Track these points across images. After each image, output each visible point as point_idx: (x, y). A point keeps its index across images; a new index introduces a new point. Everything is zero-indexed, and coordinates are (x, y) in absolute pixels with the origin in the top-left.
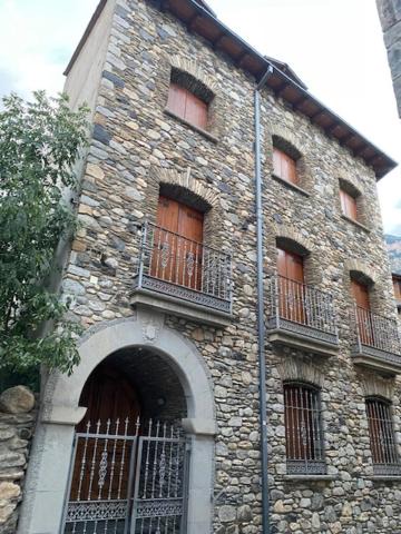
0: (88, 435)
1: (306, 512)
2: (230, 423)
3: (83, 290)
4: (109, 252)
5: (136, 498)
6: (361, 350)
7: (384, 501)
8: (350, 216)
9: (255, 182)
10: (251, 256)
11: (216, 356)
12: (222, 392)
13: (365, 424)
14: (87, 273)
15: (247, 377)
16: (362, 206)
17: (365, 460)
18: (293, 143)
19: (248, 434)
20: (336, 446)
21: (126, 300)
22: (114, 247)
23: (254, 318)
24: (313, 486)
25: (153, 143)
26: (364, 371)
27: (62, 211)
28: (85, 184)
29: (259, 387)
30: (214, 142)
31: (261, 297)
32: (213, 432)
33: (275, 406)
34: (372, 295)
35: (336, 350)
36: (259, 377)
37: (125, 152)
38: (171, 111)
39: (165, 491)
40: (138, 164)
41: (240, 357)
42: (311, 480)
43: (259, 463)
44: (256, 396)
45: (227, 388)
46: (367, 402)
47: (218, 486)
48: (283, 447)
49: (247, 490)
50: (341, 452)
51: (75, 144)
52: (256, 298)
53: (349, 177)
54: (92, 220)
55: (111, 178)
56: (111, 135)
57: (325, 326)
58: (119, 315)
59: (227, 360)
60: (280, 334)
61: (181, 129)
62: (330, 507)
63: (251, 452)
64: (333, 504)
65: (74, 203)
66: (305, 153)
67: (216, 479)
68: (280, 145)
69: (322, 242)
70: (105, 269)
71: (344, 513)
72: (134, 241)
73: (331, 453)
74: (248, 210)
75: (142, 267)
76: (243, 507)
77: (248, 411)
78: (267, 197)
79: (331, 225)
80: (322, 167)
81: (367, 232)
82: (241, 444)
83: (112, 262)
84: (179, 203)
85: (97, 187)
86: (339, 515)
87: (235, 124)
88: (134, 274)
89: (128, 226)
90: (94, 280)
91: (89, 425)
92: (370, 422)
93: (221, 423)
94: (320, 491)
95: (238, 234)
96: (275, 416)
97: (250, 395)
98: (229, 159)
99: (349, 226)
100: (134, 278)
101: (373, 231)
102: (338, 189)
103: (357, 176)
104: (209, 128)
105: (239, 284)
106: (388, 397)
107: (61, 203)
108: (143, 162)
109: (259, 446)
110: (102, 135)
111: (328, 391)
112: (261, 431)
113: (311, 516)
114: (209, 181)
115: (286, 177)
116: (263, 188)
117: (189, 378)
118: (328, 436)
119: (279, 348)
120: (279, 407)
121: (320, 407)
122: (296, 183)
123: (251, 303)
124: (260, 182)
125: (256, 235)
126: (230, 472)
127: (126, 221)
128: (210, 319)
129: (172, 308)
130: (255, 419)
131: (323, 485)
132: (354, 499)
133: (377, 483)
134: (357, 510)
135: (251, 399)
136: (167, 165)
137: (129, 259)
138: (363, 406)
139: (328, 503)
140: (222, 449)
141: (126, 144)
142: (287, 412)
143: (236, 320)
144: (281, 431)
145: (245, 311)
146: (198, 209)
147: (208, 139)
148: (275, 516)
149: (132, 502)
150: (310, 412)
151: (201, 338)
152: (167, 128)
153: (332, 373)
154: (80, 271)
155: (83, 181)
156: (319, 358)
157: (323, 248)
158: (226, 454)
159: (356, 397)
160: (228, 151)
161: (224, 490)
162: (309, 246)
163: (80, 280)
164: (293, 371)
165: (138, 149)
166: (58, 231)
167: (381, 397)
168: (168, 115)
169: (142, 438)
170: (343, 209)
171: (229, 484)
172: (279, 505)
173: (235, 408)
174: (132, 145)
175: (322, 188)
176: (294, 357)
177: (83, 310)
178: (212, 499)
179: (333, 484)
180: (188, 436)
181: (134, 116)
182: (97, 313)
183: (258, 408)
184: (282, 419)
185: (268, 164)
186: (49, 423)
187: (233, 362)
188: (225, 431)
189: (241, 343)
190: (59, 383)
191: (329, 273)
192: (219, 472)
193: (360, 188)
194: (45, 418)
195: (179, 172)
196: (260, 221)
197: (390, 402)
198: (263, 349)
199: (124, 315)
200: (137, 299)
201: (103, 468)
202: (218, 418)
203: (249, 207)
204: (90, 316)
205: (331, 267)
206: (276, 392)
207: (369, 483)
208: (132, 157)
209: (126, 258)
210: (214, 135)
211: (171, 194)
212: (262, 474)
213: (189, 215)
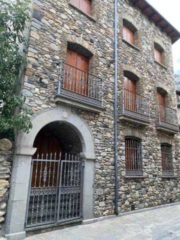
0: (38, 160)
1: (133, 191)
2: (101, 154)
3: (32, 95)
4: (43, 76)
5: (60, 186)
6: (160, 123)
7: (166, 186)
8: (158, 61)
9: (114, 43)
10: (112, 80)
11: (95, 126)
12: (98, 141)
13: (160, 155)
14: (34, 86)
15: (109, 135)
16: (164, 56)
17: (159, 169)
18: (133, 23)
19: (109, 159)
20: (147, 164)
21: (53, 100)
22: (46, 74)
23: (113, 109)
24: (136, 180)
25: (63, 21)
26: (161, 132)
27: (20, 55)
28: (30, 42)
29: (114, 139)
30: (94, 21)
31: (116, 99)
32: (94, 158)
33: (121, 148)
34: (166, 99)
35: (149, 123)
36: (114, 135)
37: (50, 25)
38: (72, 4)
39: (73, 183)
40: (56, 32)
41: (106, 126)
42: (136, 178)
43: (114, 171)
44: (113, 143)
45: (100, 139)
46: (161, 146)
47: (96, 180)
48: (124, 165)
49: (109, 182)
50: (149, 166)
51: (24, 20)
52: (114, 100)
53: (159, 42)
54: (35, 60)
55: (43, 39)
56: (42, 16)
57: (145, 112)
58: (50, 107)
59: (100, 128)
60: (124, 116)
61: (78, 14)
62: (144, 188)
63: (110, 167)
64: (145, 187)
65: (25, 51)
66: (138, 29)
67: (95, 178)
68: (127, 24)
69: (145, 74)
70: (42, 84)
71: (149, 191)
72: (55, 71)
73: (145, 167)
74: (111, 57)
75: (60, 84)
76: (106, 189)
77: (109, 149)
78: (120, 50)
79: (149, 66)
80: (146, 36)
81: (166, 69)
82: (106, 163)
83: (45, 81)
84: (77, 52)
85: (37, 44)
86: (147, 192)
87: (105, 13)
88: (56, 88)
89: (53, 64)
90: (37, 90)
91: (38, 156)
92: (162, 154)
93: (97, 154)
94: (140, 182)
95: (106, 69)
96: (121, 151)
97: (110, 143)
98: (101, 30)
99: (158, 66)
100: (56, 89)
101: (169, 69)
102: (153, 48)
103: (163, 41)
104: (92, 14)
105: (106, 93)
106: (170, 144)
107: (19, 51)
108: (59, 31)
109: (114, 164)
110: (38, 16)
111: (145, 141)
112: (115, 158)
113: (135, 192)
114: (92, 41)
115: (129, 41)
116: (118, 46)
117: (83, 135)
118: (144, 160)
119: (123, 122)
120: (123, 148)
121: (141, 148)
122: (134, 44)
123: (111, 102)
124: (116, 43)
125: (114, 69)
126: (101, 175)
127: (51, 61)
128: (93, 109)
129: (75, 104)
130: (112, 153)
131: (141, 180)
132: (154, 185)
133: (163, 179)
134: (155, 190)
135: (111, 144)
136: (71, 33)
137: (53, 80)
138: (159, 148)
139: (143, 187)
140: (98, 165)
141: (50, 21)
142: (126, 150)
143: (104, 110)
144: (123, 158)
145: (108, 106)
146: (86, 56)
147: (91, 20)
148: (120, 192)
149: (59, 187)
150: (136, 150)
151: (88, 118)
152: (71, 13)
153: (147, 133)
154: (30, 85)
155: (29, 40)
156: (141, 127)
157: (145, 76)
158: (99, 167)
159: (157, 144)
160: (101, 26)
161: (99, 182)
162: (139, 75)
163: (30, 89)
164: (129, 133)
165: (56, 24)
166: (18, 66)
167: (167, 144)
168: (71, 6)
169: (62, 161)
170: (155, 58)
171: (101, 180)
172: (122, 188)
173: (103, 148)
174: (53, 22)
175: (146, 47)
176: (130, 126)
177: (32, 104)
178: (93, 186)
179: (145, 179)
180: (83, 160)
181: (54, 6)
182: (39, 105)
183: (114, 148)
184: (124, 153)
185: (120, 34)
186: (19, 155)
187: (103, 129)
188: (99, 158)
189: (106, 120)
190: (23, 137)
191: (147, 88)
192: (97, 175)
193: (164, 47)
194: (18, 153)
195: (77, 36)
196: (116, 63)
197: (171, 146)
198: (116, 123)
199: (52, 107)
200: (58, 99)
201: (45, 174)
202: (96, 152)
203: (111, 55)
204: (36, 107)
205: (149, 86)
206: (122, 141)
207: (160, 179)
208: (53, 28)
209: (52, 79)
210: (94, 18)
211: (73, 48)
212: (115, 176)
213: (82, 59)
